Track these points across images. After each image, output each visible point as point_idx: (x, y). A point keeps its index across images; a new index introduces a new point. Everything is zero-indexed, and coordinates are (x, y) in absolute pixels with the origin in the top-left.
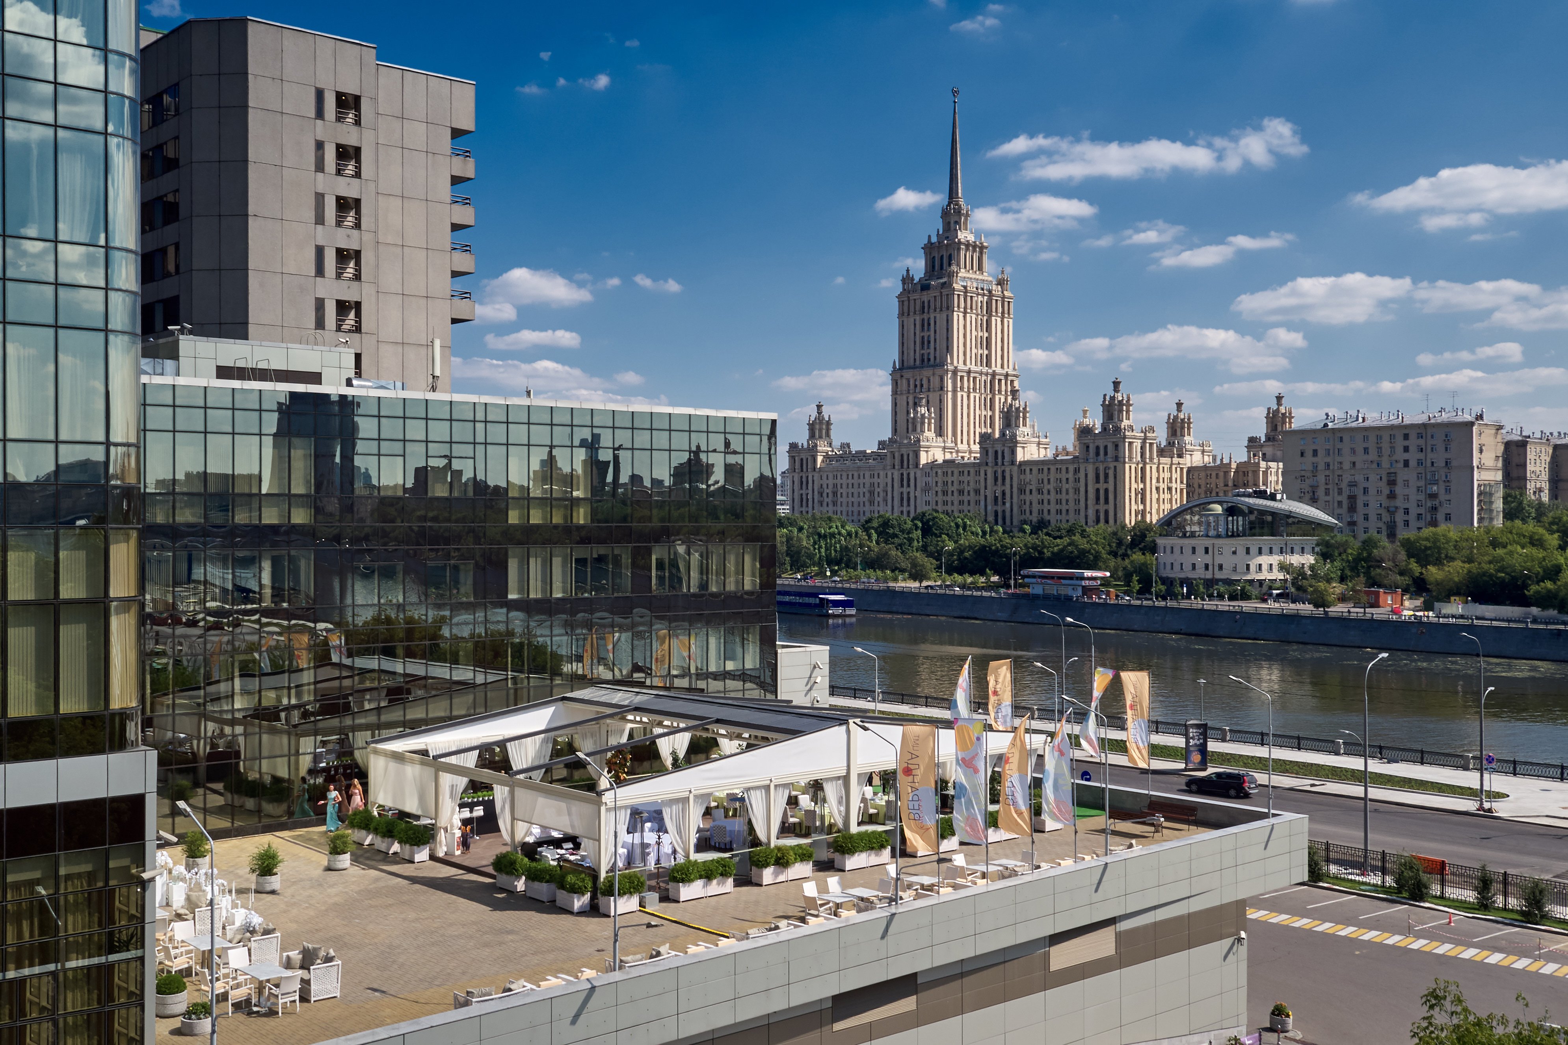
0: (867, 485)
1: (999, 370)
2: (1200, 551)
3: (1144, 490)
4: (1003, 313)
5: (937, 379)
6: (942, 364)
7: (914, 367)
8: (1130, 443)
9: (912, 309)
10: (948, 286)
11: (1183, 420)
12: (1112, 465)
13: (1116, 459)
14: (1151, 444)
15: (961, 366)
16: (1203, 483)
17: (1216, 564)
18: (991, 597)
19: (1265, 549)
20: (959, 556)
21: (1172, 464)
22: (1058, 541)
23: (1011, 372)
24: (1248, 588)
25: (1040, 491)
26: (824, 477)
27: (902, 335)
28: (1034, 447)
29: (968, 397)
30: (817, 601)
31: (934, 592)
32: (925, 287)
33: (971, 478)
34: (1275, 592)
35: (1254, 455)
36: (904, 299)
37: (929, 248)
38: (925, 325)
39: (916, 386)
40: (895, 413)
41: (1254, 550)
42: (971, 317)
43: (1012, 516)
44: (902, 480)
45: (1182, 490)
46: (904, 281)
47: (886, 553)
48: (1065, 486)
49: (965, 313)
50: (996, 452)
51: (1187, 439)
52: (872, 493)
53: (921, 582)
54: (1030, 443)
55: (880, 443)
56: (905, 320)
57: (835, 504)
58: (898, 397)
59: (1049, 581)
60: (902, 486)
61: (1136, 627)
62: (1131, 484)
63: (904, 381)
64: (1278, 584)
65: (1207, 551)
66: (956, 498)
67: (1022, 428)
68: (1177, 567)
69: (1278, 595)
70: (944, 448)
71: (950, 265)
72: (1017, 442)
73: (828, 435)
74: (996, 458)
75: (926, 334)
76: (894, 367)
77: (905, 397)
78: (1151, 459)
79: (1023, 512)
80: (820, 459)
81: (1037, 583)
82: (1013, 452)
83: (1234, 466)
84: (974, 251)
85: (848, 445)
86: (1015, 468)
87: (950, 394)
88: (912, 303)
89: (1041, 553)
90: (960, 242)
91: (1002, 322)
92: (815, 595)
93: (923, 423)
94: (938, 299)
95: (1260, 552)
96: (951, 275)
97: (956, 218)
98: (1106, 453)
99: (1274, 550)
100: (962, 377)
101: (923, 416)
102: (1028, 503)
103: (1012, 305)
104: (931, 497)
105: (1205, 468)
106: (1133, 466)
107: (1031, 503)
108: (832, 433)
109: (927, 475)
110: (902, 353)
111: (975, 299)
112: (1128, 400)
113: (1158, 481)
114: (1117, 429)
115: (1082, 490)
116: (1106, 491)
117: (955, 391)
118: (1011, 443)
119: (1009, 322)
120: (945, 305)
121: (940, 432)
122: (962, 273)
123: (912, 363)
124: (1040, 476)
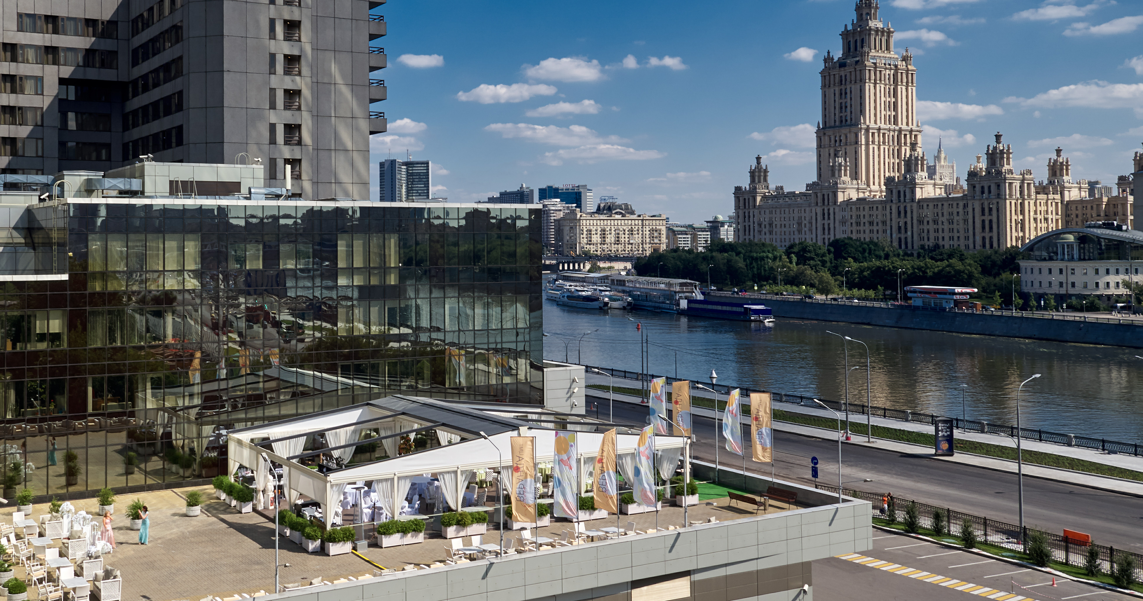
0: (796, 219)
1: (904, 127)
2: (1055, 271)
3: (1023, 221)
4: (907, 82)
5: (853, 135)
6: (857, 123)
7: (834, 127)
8: (1010, 184)
9: (832, 82)
10: (860, 64)
11: (1062, 163)
12: (995, 201)
13: (999, 196)
14: (1029, 184)
15: (872, 125)
16: (1079, 212)
17: (1070, 282)
18: (881, 308)
19: (1112, 270)
20: (859, 274)
21: (1048, 199)
22: (939, 263)
23: (914, 128)
24: (1097, 301)
25: (935, 222)
26: (763, 212)
27: (824, 102)
28: (930, 188)
29: (879, 149)
30: (743, 310)
31: (836, 303)
32: (842, 64)
33: (880, 212)
34: (1119, 305)
35: (1124, 191)
36: (825, 74)
37: (846, 35)
38: (843, 94)
39: (836, 141)
40: (819, 162)
41: (1102, 271)
42: (881, 87)
43: (912, 242)
44: (824, 214)
45: (1057, 220)
46: (825, 60)
47: (802, 273)
48: (956, 218)
49: (875, 84)
50: (899, 192)
51: (1065, 178)
52: (799, 224)
53: (826, 296)
54: (927, 184)
55: (808, 185)
56: (827, 90)
57: (771, 233)
58: (822, 150)
59: (927, 296)
60: (824, 219)
61: (997, 333)
62: (1011, 216)
63: (827, 138)
64: (1123, 299)
65: (1061, 271)
66: (867, 228)
67: (920, 173)
68: (1036, 284)
69: (1121, 307)
70: (858, 189)
71: (862, 47)
72: (915, 184)
73: (765, 180)
74: (899, 196)
75: (843, 101)
76: (818, 126)
77: (827, 150)
78: (1029, 195)
79: (922, 239)
80: (759, 199)
81: (918, 297)
82: (913, 192)
83: (1105, 199)
84: (883, 35)
85: (782, 188)
86: (915, 205)
87: (863, 147)
88: (832, 77)
89: (924, 272)
90: (870, 29)
91: (907, 90)
92: (741, 305)
93: (840, 170)
94: (853, 74)
95: (1108, 272)
96: (863, 55)
97: (868, 11)
98: (990, 192)
99: (1120, 271)
100: (873, 134)
101: (840, 165)
102: (926, 231)
103: (915, 76)
104: (847, 228)
105: (1082, 201)
106: (1013, 202)
107: (928, 232)
108: (769, 179)
109: (844, 210)
110: (825, 116)
111: (883, 73)
112: (1009, 149)
113: (1036, 212)
114: (999, 173)
115: (970, 221)
116: (991, 221)
117: (867, 144)
118: (912, 185)
119: (913, 90)
120: (858, 78)
121: (855, 176)
122: (873, 53)
123: (833, 124)
124: (936, 210)
